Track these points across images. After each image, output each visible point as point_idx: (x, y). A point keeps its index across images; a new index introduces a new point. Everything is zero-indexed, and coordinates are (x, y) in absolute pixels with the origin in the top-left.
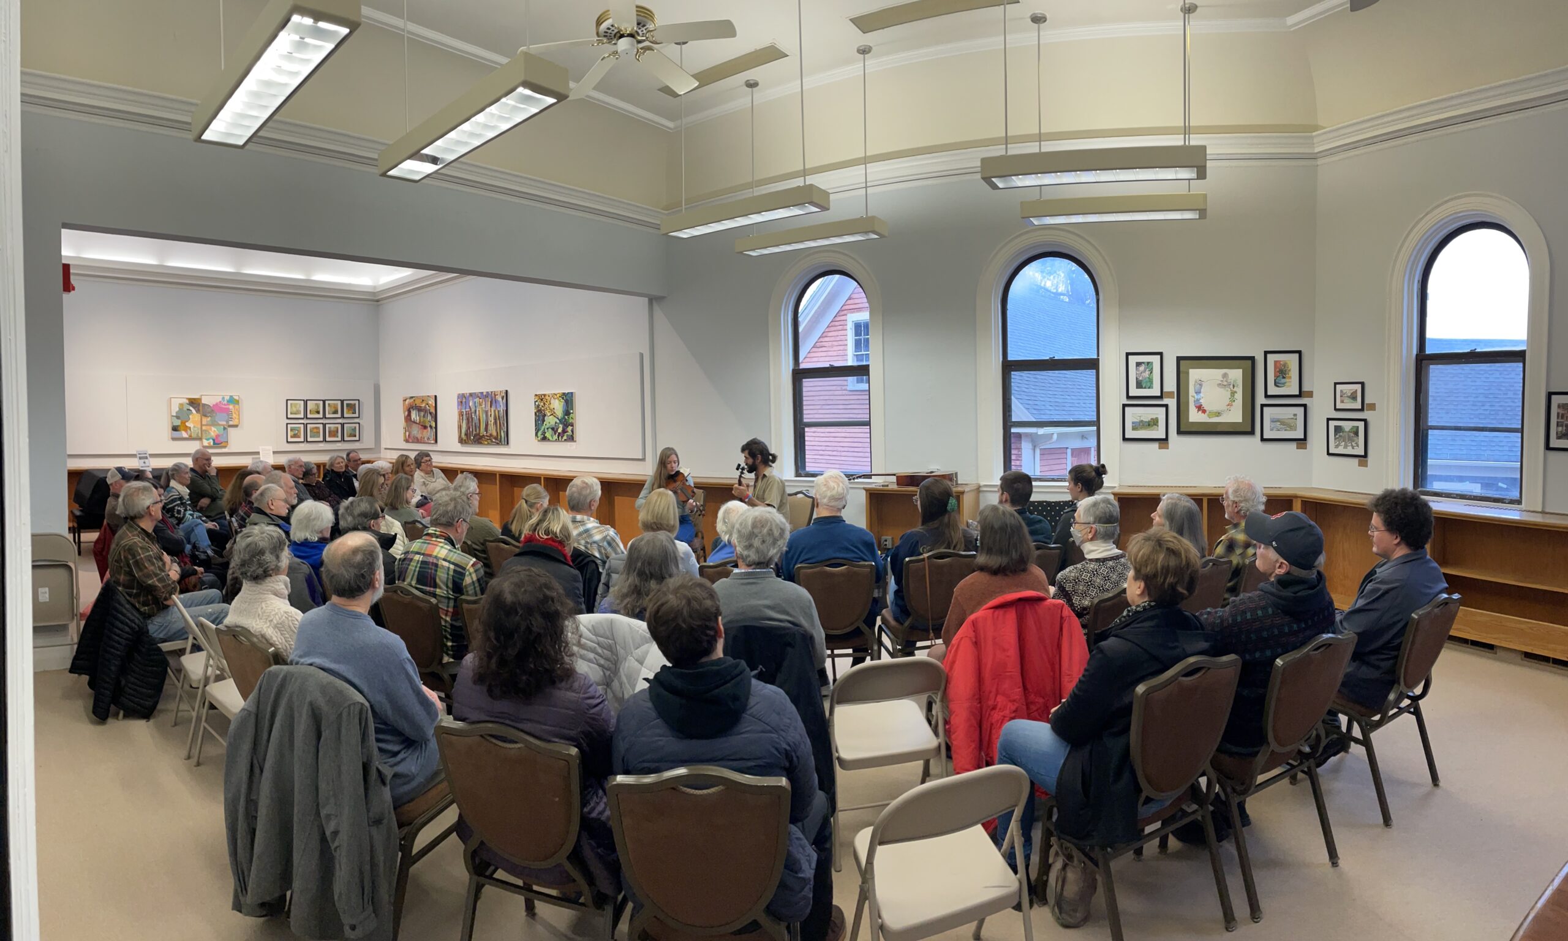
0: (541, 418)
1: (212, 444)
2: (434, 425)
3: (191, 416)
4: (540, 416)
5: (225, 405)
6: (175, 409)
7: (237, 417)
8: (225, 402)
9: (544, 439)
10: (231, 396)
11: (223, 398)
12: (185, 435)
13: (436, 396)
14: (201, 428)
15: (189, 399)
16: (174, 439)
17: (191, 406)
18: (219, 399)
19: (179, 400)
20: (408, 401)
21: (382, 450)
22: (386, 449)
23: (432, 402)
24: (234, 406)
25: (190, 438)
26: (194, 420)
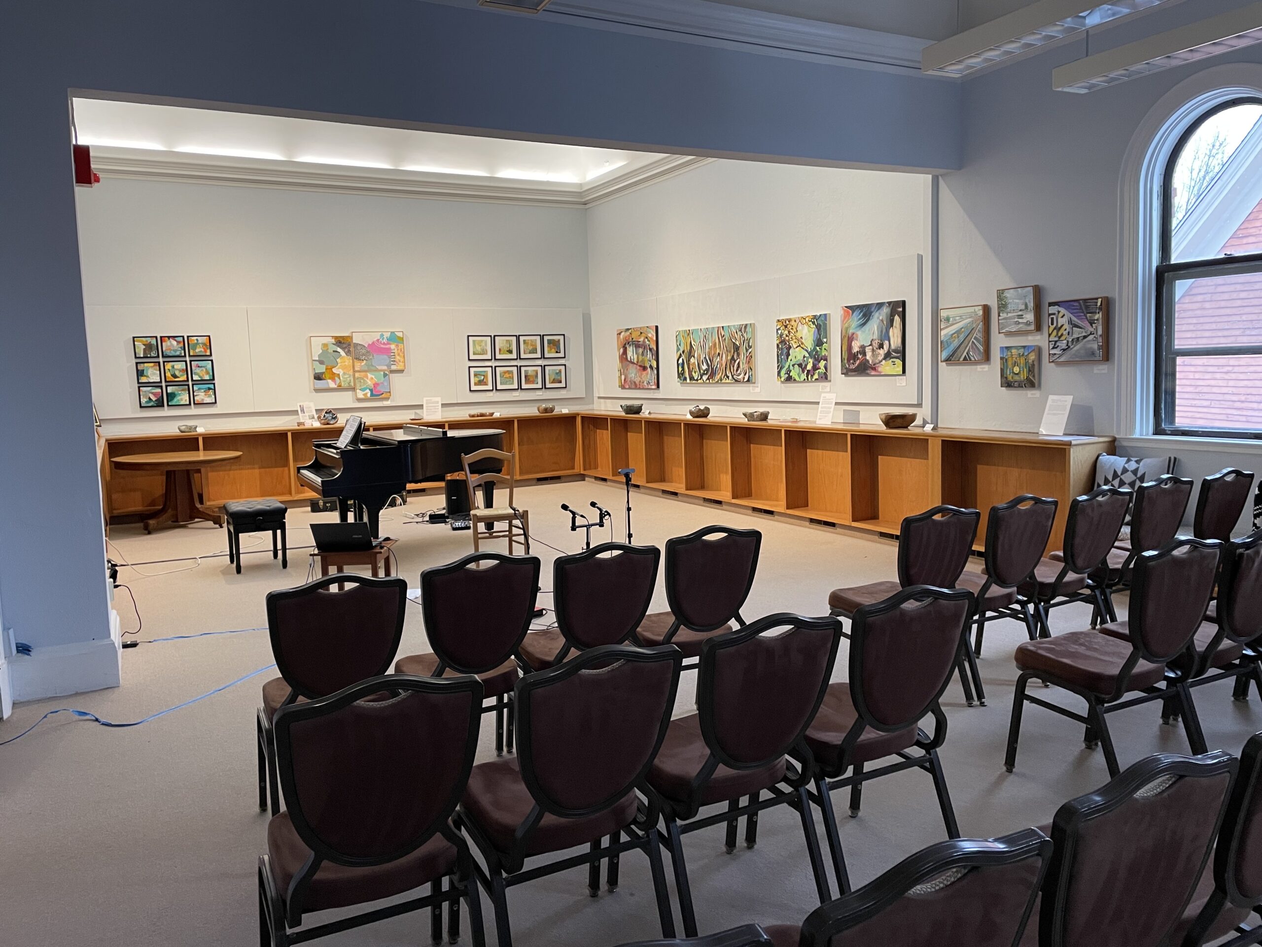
0: (785, 351)
1: (369, 395)
2: (655, 365)
3: (338, 360)
4: (784, 348)
5: (384, 344)
6: (317, 352)
7: (402, 360)
8: (385, 341)
9: (789, 379)
10: (392, 333)
11: (382, 335)
12: (332, 385)
13: (657, 327)
14: (354, 375)
15: (336, 338)
16: (317, 390)
17: (338, 346)
18: (377, 336)
19: (321, 340)
20: (623, 334)
21: (596, 399)
22: (599, 398)
23: (652, 334)
24: (397, 346)
25: (340, 389)
26: (343, 364)
